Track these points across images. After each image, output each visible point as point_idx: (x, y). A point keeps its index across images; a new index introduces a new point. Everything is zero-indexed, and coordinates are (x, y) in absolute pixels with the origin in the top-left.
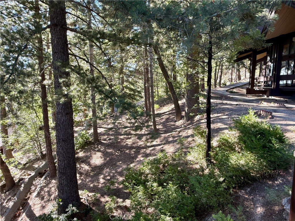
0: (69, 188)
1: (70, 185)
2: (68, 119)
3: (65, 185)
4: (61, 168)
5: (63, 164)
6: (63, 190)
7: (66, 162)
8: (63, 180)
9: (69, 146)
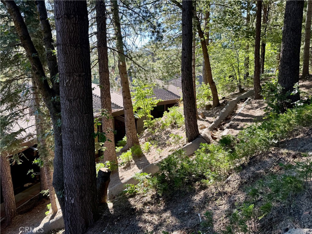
0: (291, 79)
1: (293, 76)
2: (299, 8)
3: (288, 75)
4: (286, 58)
5: (289, 53)
6: (286, 79)
7: (291, 52)
8: (287, 70)
9: (297, 36)
